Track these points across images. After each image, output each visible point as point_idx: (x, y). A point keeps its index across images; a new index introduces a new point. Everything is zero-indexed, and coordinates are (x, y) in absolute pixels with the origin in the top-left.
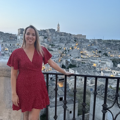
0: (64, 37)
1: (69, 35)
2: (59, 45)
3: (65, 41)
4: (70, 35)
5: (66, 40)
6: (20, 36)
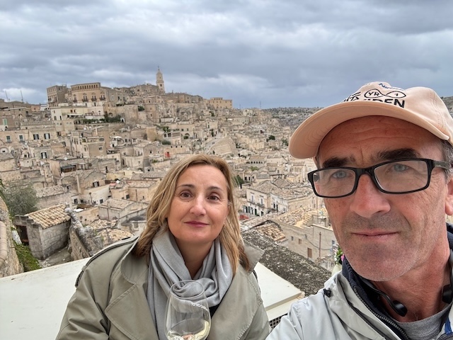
0: (187, 104)
1: (197, 101)
2: (180, 127)
3: (191, 116)
4: (200, 99)
5: (193, 113)
6: (62, 107)
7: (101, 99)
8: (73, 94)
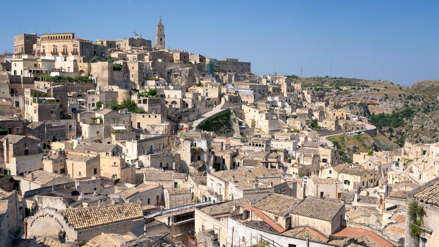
1: (199, 60)
4: (202, 58)
6: (24, 60)
7: (73, 54)
8: (42, 45)
